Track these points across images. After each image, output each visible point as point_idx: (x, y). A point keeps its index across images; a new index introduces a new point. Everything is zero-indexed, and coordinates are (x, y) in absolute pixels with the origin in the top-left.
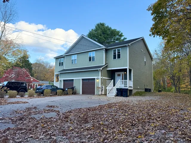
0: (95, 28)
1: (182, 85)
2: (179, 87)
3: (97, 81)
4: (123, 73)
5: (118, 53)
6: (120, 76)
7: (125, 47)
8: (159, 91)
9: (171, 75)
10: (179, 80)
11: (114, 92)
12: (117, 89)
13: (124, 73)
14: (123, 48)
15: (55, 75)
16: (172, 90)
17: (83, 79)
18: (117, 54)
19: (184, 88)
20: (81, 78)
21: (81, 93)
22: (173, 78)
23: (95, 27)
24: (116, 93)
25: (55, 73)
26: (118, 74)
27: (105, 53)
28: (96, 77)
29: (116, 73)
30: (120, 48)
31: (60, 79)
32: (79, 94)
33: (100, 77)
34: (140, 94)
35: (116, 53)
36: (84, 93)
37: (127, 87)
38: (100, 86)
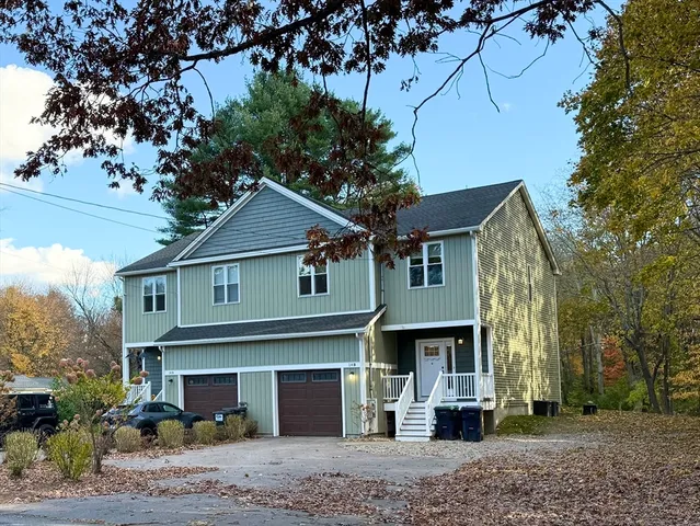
0: (248, 96)
1: (681, 376)
2: (667, 385)
3: (347, 380)
4: (451, 342)
5: (430, 260)
6: (437, 354)
7: (463, 239)
8: (588, 410)
9: (632, 332)
10: (665, 353)
11: (427, 422)
12: (438, 411)
13: (456, 342)
14: (452, 241)
15: (125, 353)
16: (633, 396)
17: (279, 373)
18: (426, 263)
19: (689, 389)
20: (274, 368)
21: (276, 432)
22: (636, 341)
23: (246, 91)
24: (433, 428)
25: (126, 346)
26: (426, 348)
27: (375, 259)
28: (346, 365)
29: (417, 342)
30: (441, 242)
31: (165, 373)
32: (267, 436)
33: (362, 364)
34: (522, 427)
35: (421, 261)
36: (287, 430)
37: (475, 400)
38: (364, 401)
